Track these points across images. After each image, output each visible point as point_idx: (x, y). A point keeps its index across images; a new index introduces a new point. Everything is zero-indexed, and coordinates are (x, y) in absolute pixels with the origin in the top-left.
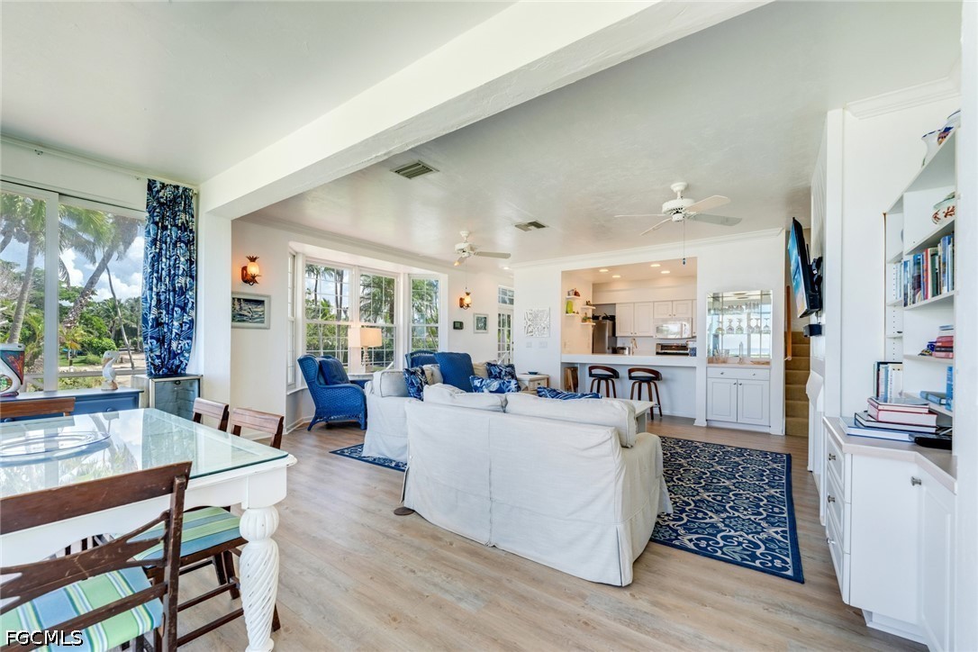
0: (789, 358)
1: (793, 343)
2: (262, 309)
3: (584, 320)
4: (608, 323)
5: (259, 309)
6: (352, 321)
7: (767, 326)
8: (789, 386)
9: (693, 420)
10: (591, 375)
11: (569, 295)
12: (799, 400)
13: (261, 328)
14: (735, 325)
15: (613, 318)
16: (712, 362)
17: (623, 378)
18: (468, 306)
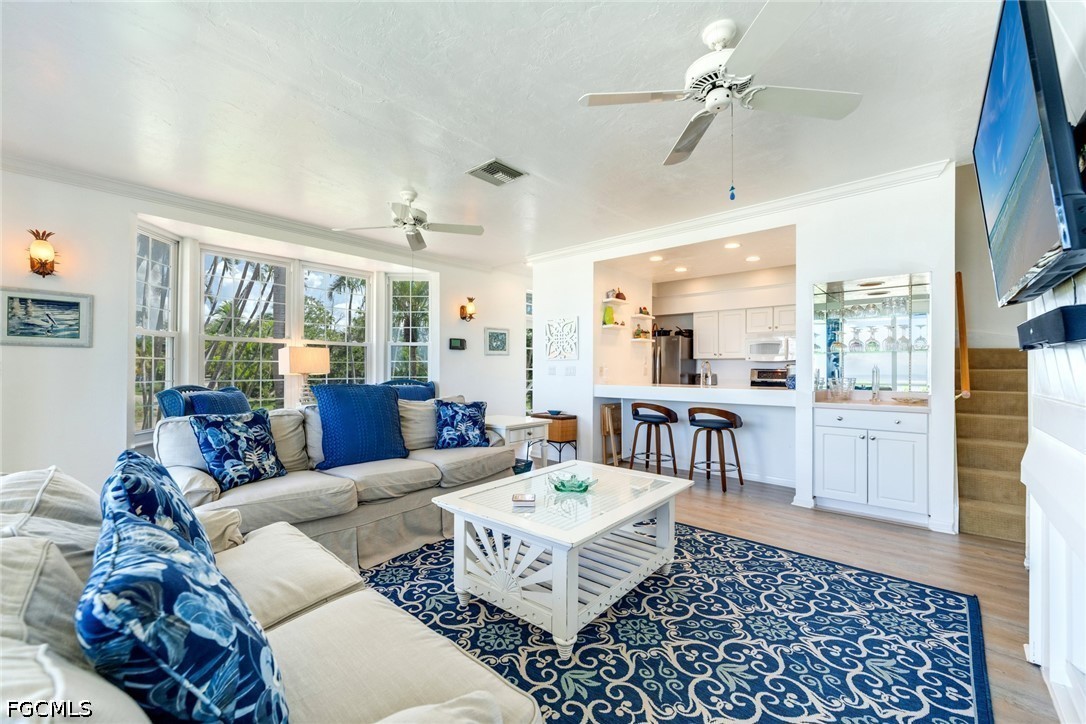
0: (966, 393)
1: (971, 367)
2: (74, 316)
3: (638, 334)
4: (682, 341)
5: (68, 316)
6: (289, 338)
7: (921, 338)
8: (963, 441)
9: (790, 492)
10: (636, 414)
11: (608, 297)
12: (984, 467)
13: (71, 346)
14: (864, 337)
15: (690, 334)
16: (825, 399)
17: (682, 421)
18: (471, 317)
